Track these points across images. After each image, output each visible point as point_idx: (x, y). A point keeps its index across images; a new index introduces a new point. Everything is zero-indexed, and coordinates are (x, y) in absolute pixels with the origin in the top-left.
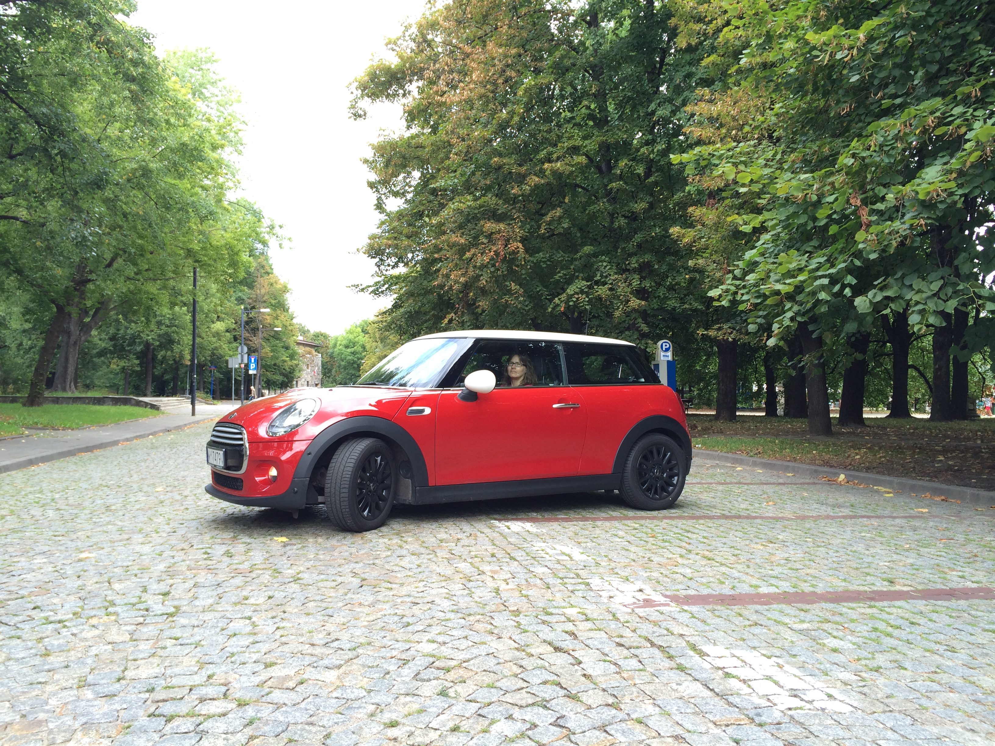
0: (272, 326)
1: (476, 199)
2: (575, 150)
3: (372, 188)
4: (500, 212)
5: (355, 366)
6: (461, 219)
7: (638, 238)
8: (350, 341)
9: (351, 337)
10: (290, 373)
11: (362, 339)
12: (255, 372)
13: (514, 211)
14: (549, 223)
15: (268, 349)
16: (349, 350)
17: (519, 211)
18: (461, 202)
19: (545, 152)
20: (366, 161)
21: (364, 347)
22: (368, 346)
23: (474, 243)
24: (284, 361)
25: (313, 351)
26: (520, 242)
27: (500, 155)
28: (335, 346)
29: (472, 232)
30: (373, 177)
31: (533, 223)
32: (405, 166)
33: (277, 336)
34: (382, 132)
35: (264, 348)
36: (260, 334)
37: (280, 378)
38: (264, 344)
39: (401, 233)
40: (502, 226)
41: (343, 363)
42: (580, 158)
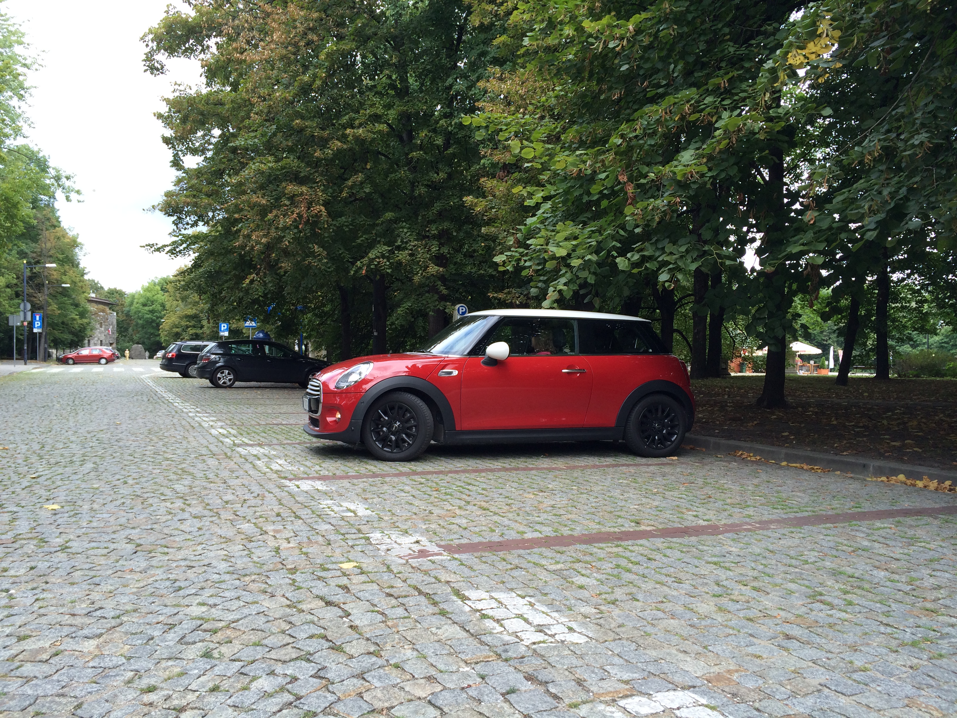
0: (60, 282)
1: (277, 161)
2: (376, 118)
3: (167, 144)
4: (302, 175)
5: (154, 324)
6: (262, 180)
7: (437, 206)
8: (148, 299)
9: (149, 294)
10: (80, 331)
11: (161, 297)
12: (40, 330)
13: (317, 174)
14: (351, 188)
15: (54, 307)
16: (147, 308)
17: (321, 175)
18: (262, 163)
19: (347, 117)
20: (160, 116)
21: (163, 306)
22: (168, 306)
23: (276, 204)
24: (74, 319)
25: (107, 309)
26: (323, 205)
27: (303, 118)
28: (131, 304)
29: (274, 193)
30: (169, 133)
31: (336, 188)
32: (203, 124)
33: (65, 292)
34: (177, 87)
35: (50, 305)
36: (46, 291)
37: (68, 337)
38: (50, 301)
39: (201, 192)
40: (304, 189)
41: (140, 322)
42: (382, 126)
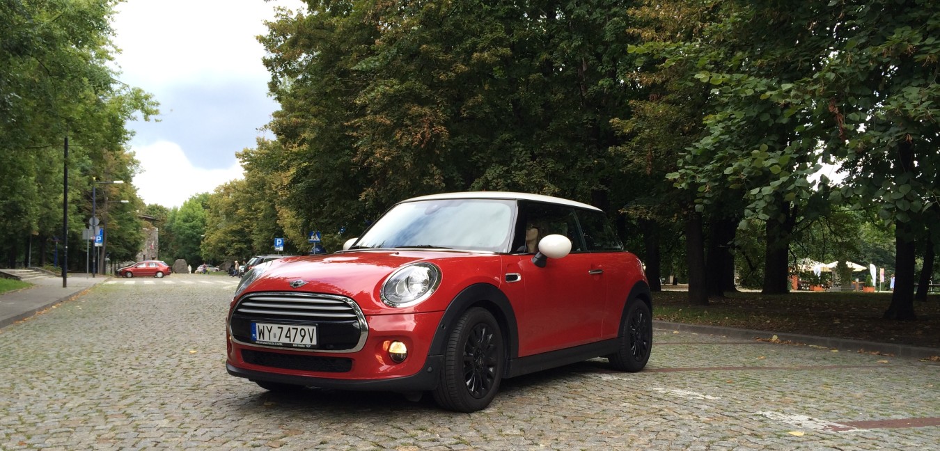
0: (119, 198)
1: (402, 82)
2: (498, 42)
4: (424, 96)
5: (195, 240)
6: (385, 101)
7: (553, 125)
8: (189, 216)
9: (190, 211)
10: (133, 246)
11: (202, 213)
12: (101, 245)
13: (436, 95)
14: (473, 107)
15: (115, 222)
16: (188, 224)
17: (440, 95)
18: (386, 85)
19: (469, 41)
20: (262, 39)
21: (203, 221)
22: (208, 221)
23: (399, 125)
24: (132, 234)
25: (150, 223)
26: (445, 125)
27: (427, 43)
28: (173, 220)
29: (396, 114)
30: (271, 56)
31: (454, 108)
32: (310, 47)
33: (123, 208)
34: (279, 12)
35: (110, 220)
36: (106, 206)
37: (124, 251)
38: (111, 216)
40: (426, 110)
41: (182, 237)
42: (505, 49)
